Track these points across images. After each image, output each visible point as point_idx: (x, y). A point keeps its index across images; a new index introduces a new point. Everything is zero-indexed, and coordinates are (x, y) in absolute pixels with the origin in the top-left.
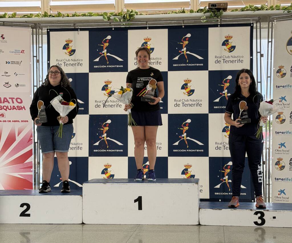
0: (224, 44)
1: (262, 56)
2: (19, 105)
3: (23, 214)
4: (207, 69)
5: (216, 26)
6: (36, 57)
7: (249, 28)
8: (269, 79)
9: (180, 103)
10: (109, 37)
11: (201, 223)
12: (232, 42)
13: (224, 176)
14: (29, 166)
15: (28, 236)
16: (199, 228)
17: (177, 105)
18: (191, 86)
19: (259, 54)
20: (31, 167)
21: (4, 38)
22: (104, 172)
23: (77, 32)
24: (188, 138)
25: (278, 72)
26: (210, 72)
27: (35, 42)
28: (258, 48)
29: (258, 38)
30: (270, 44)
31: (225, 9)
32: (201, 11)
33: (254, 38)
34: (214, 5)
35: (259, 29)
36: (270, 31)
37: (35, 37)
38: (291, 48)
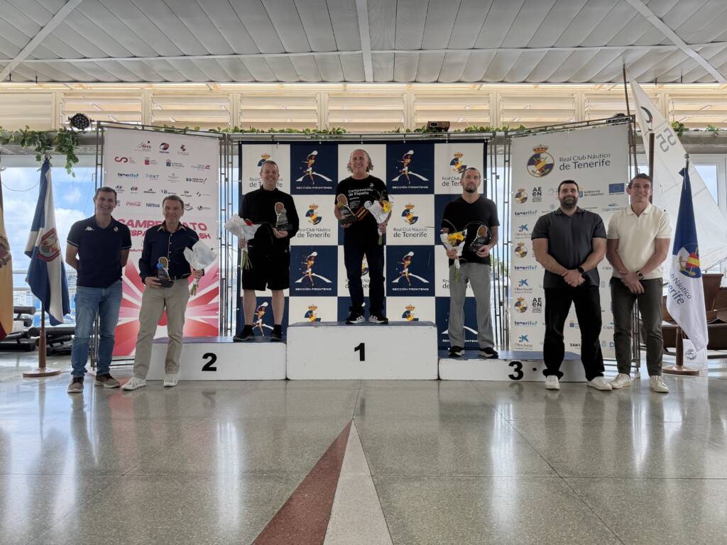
0: (453, 163)
1: (497, 177)
2: (203, 232)
3: (207, 368)
4: (433, 192)
5: (444, 141)
6: (225, 174)
7: (482, 145)
8: (506, 205)
9: (400, 232)
10: (315, 153)
11: (441, 377)
12: (462, 161)
14: (215, 307)
16: (439, 385)
17: (397, 235)
18: (414, 213)
19: (494, 176)
20: (217, 309)
21: (184, 150)
22: (308, 315)
23: (275, 146)
24: (411, 274)
25: (517, 196)
26: (437, 197)
27: (223, 156)
28: (494, 169)
29: (493, 156)
30: (507, 163)
31: (446, 129)
32: (418, 130)
33: (489, 157)
34: (434, 124)
35: (493, 146)
36: (507, 149)
37: (223, 151)
38: (533, 168)
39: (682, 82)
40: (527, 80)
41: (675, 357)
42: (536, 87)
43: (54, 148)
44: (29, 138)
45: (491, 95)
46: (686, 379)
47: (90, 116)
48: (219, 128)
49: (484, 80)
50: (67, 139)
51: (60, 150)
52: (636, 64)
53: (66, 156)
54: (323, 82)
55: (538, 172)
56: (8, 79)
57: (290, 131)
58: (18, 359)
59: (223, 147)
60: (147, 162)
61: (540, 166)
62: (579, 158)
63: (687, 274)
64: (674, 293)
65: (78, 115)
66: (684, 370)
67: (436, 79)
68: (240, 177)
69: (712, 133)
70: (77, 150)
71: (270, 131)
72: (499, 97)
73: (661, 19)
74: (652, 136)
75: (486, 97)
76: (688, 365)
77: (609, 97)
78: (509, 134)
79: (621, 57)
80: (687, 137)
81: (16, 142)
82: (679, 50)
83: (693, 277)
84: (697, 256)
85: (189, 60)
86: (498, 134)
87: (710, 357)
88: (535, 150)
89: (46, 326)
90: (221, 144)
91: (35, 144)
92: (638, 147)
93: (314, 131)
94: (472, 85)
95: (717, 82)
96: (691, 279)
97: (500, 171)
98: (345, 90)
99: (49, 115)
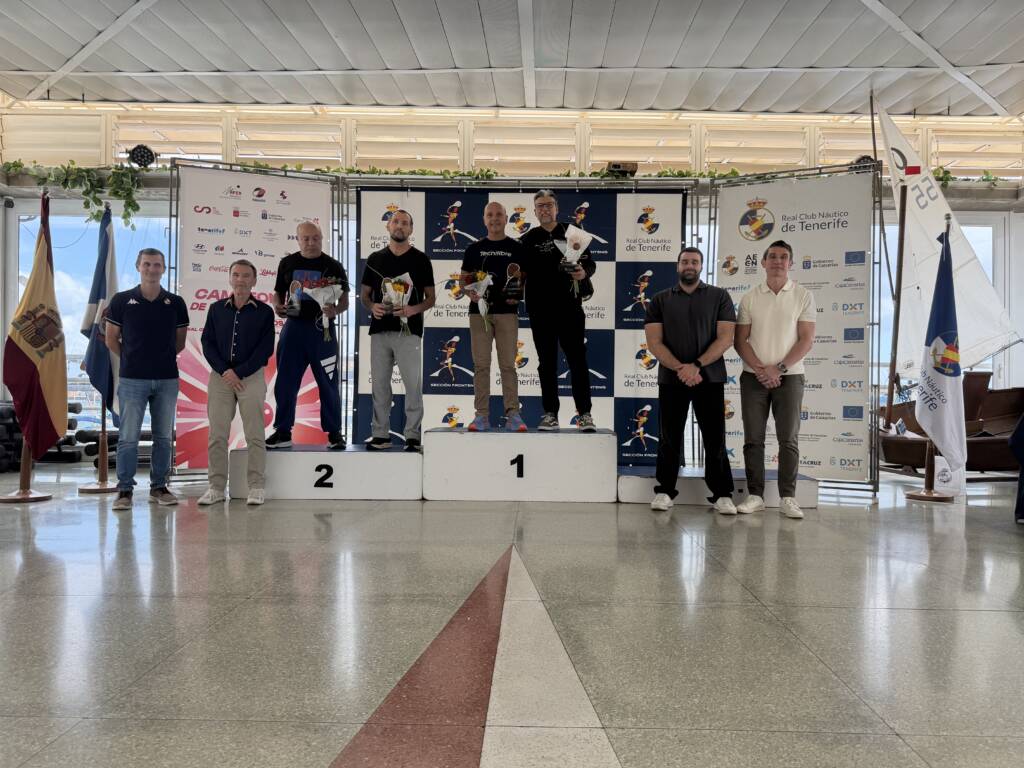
0: (641, 220)
1: (700, 240)
3: (320, 483)
4: (613, 259)
5: (629, 191)
6: (338, 230)
7: (680, 196)
8: (710, 276)
10: (458, 204)
11: (621, 499)
12: (653, 218)
13: (637, 428)
15: (329, 519)
16: (618, 508)
19: (695, 238)
21: (285, 198)
22: (447, 418)
23: (405, 193)
25: (725, 266)
26: (619, 265)
27: (336, 206)
28: (695, 227)
29: (695, 210)
30: (712, 222)
31: (633, 173)
32: (595, 174)
33: (688, 211)
34: (616, 166)
35: (695, 197)
36: (713, 202)
37: (336, 199)
38: (746, 228)
39: (949, 115)
40: (742, 109)
41: (923, 480)
42: (755, 117)
43: (107, 191)
44: (73, 177)
45: (693, 127)
46: (937, 508)
47: (154, 149)
48: (328, 168)
49: (684, 107)
50: (125, 179)
51: (115, 194)
52: (887, 91)
53: (123, 202)
54: (468, 106)
55: (753, 234)
56: (46, 96)
57: (424, 173)
58: (59, 472)
59: (336, 193)
60: (236, 214)
61: (756, 226)
62: (807, 217)
63: (942, 372)
64: (924, 396)
65: (139, 147)
66: (935, 495)
67: (619, 106)
68: (358, 235)
69: (987, 183)
70: (139, 194)
71: (396, 173)
72: (704, 130)
73: (919, 35)
74: (904, 189)
75: (686, 130)
76: (939, 488)
77: (850, 133)
78: (716, 182)
79: (868, 81)
80: (953, 188)
81: (55, 183)
82: (944, 73)
83: (950, 375)
84: (956, 349)
85: (291, 76)
86: (702, 180)
87: (969, 481)
88: (749, 205)
89: (107, 429)
90: (333, 190)
91: (81, 185)
92: (885, 202)
93: (456, 173)
94: (667, 114)
95: (996, 115)
96: (948, 378)
97: (703, 230)
98: (497, 117)
99: (98, 145)
